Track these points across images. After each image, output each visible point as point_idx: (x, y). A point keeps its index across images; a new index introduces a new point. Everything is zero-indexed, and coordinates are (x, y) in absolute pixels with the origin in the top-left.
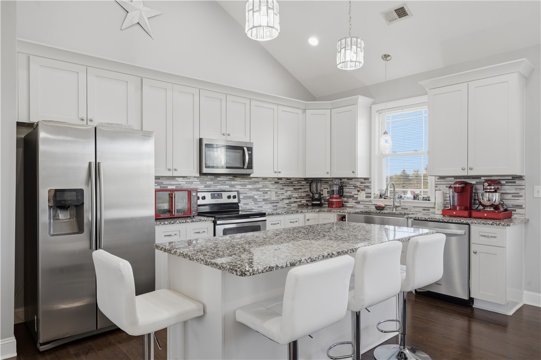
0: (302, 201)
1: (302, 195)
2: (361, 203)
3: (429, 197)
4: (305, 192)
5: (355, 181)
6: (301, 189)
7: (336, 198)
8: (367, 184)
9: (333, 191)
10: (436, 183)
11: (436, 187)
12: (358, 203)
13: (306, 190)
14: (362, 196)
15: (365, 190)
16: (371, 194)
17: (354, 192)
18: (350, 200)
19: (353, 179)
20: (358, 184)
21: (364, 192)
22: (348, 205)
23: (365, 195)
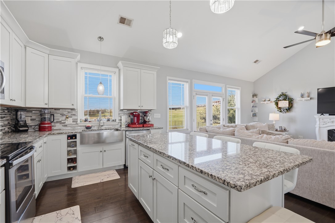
0: (6, 129)
1: (6, 123)
2: (68, 126)
3: (115, 120)
4: (7, 120)
5: (62, 111)
6: (4, 117)
7: (48, 124)
8: (73, 113)
9: (45, 118)
10: (119, 112)
11: (119, 114)
12: (66, 126)
13: (8, 118)
14: (70, 121)
15: (72, 117)
16: (77, 119)
17: (62, 119)
18: (58, 124)
19: (61, 110)
20: (65, 113)
21: (72, 118)
22: (55, 128)
23: (72, 121)
